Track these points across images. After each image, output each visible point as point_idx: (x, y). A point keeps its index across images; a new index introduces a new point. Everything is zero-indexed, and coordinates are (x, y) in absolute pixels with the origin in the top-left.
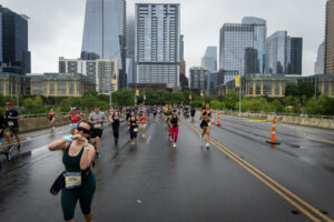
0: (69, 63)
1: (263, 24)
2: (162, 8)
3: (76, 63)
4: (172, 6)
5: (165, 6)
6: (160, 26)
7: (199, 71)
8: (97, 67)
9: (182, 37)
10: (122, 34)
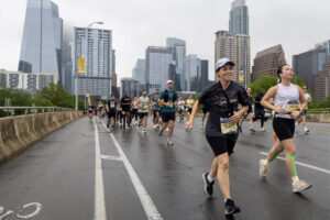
0: (11, 75)
1: (183, 44)
2: (97, 32)
3: (17, 75)
4: (105, 31)
5: (100, 31)
6: (95, 47)
7: (129, 82)
8: (37, 79)
9: (114, 51)
10: (59, 48)
